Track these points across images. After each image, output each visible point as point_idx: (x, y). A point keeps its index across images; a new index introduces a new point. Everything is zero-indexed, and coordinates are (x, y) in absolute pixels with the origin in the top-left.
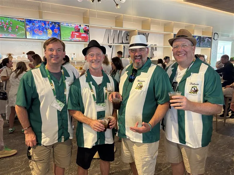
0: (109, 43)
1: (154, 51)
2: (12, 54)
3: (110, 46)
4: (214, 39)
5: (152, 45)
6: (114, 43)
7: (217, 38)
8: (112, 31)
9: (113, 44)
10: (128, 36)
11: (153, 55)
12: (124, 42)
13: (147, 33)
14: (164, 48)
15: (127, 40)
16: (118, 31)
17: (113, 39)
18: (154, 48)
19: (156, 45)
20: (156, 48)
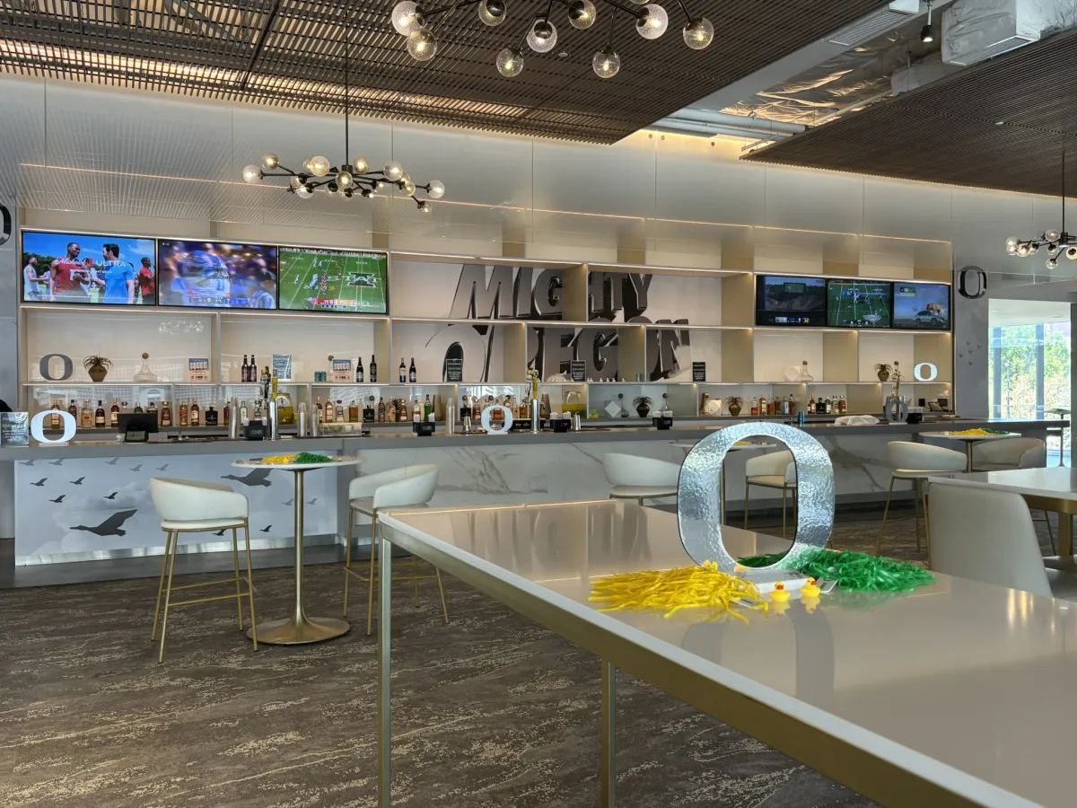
0: (474, 317)
1: (676, 344)
2: (106, 360)
3: (482, 329)
4: (963, 292)
5: (668, 322)
6: (496, 317)
7: (982, 289)
8: (489, 270)
9: (492, 321)
10: (556, 289)
11: (675, 361)
12: (540, 313)
13: (642, 276)
14: (724, 332)
15: (553, 303)
16: (515, 271)
17: (493, 301)
18: (678, 334)
19: (685, 322)
20: (685, 334)
